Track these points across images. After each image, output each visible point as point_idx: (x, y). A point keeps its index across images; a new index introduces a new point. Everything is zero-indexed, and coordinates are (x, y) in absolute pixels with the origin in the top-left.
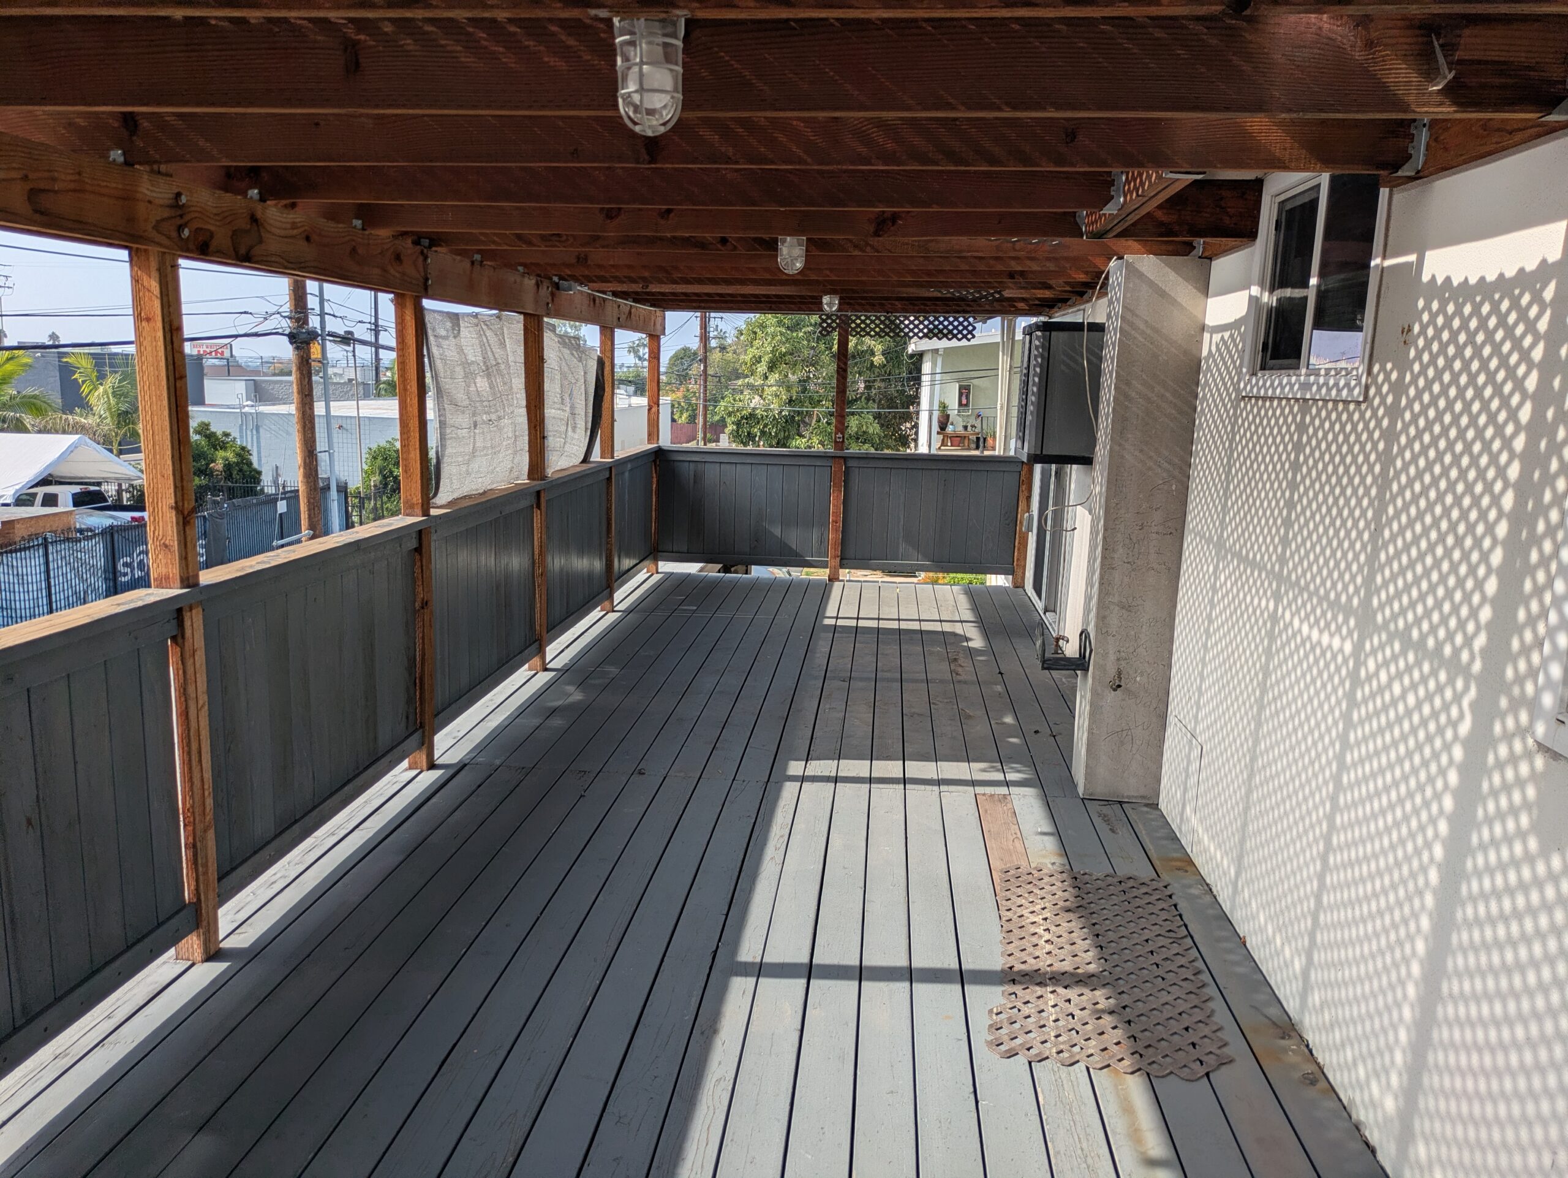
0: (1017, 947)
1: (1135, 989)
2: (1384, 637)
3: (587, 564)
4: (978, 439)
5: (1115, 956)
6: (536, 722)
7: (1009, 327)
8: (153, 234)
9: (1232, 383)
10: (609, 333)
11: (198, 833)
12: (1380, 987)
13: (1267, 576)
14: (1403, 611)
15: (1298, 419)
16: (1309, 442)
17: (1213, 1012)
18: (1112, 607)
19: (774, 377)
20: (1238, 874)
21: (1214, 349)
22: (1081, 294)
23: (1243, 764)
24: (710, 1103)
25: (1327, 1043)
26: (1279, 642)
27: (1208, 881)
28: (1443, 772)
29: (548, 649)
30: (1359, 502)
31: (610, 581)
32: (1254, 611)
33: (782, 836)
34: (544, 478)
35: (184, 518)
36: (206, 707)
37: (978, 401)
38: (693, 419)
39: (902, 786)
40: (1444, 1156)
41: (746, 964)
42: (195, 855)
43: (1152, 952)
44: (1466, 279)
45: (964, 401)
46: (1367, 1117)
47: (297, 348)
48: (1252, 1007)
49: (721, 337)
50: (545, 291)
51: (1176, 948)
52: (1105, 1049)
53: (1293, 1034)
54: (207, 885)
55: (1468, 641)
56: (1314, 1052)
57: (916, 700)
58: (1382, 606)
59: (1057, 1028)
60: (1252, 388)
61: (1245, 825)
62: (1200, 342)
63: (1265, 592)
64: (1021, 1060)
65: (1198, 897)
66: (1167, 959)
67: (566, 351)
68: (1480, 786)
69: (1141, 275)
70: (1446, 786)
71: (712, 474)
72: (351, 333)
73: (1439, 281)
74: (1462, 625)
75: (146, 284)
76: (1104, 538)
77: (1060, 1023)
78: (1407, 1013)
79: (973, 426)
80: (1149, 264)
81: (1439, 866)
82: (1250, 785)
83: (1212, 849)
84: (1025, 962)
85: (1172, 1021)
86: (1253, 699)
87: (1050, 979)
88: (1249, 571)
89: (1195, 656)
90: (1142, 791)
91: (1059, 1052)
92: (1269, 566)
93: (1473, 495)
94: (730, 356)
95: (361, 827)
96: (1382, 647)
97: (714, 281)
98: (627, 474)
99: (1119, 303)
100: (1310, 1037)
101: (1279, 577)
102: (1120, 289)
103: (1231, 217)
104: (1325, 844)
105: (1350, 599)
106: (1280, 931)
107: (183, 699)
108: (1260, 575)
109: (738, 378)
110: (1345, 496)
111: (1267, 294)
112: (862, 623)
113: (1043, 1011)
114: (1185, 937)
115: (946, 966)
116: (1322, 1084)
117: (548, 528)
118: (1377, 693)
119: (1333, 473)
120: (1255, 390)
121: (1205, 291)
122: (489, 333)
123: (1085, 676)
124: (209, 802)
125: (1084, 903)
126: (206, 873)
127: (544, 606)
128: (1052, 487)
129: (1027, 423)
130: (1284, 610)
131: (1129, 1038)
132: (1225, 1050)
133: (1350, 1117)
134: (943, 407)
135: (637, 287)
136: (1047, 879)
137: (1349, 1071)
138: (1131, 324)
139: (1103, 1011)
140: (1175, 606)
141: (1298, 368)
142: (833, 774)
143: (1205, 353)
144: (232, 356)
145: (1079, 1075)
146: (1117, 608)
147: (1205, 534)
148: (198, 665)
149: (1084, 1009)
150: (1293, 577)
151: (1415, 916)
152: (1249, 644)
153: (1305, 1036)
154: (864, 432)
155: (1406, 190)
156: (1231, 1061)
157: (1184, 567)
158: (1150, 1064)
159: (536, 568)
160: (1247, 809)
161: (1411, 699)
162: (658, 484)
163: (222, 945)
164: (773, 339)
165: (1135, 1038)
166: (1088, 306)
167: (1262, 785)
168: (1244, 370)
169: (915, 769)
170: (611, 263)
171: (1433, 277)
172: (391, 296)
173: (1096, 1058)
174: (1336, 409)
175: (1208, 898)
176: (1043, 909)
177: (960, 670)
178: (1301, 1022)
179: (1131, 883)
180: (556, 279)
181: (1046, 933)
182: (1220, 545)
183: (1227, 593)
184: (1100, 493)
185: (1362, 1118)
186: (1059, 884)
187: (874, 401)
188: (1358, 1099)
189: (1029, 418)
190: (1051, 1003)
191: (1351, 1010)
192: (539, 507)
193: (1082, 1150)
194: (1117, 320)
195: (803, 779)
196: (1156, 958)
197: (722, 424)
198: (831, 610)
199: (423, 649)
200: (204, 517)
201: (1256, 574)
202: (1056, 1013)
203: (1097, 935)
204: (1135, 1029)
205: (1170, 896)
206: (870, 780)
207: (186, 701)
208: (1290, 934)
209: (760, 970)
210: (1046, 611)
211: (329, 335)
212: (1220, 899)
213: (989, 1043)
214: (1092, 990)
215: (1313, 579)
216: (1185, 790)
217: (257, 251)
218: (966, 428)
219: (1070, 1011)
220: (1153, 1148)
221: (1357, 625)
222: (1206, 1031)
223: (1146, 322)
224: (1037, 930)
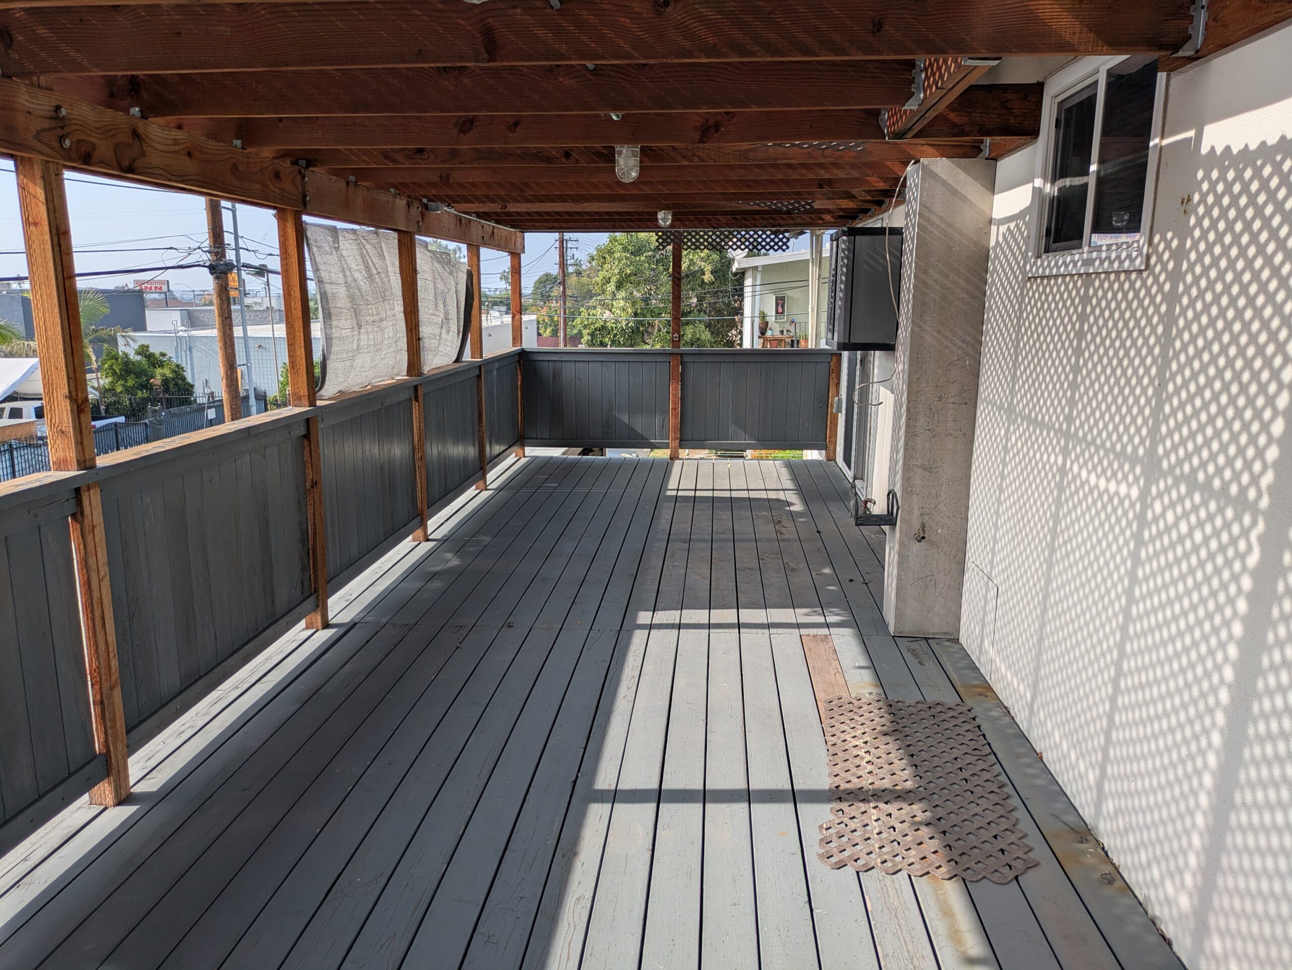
0: (841, 769)
1: (948, 803)
2: (1170, 481)
3: (462, 451)
4: (792, 341)
5: (928, 773)
6: (419, 585)
7: (817, 241)
8: (34, 143)
9: (1019, 267)
10: (475, 249)
11: (105, 691)
12: (1173, 796)
13: (1055, 435)
14: (1188, 457)
15: (1082, 292)
16: (1093, 311)
17: (1018, 820)
18: (916, 469)
19: (622, 294)
20: (1034, 697)
21: (1001, 239)
22: (880, 203)
23: (1036, 601)
24: (571, 921)
25: (1122, 847)
26: (1068, 492)
27: (1006, 704)
28: (1231, 601)
29: (429, 522)
30: (1143, 361)
31: (482, 465)
32: (1044, 467)
33: (633, 677)
34: (420, 374)
35: (78, 407)
36: (108, 578)
37: (792, 309)
38: (555, 333)
39: (737, 630)
40: (1240, 950)
41: (602, 791)
42: (103, 711)
43: (961, 769)
44: (1246, 146)
45: (780, 310)
46: (1162, 913)
47: (217, 278)
48: (1051, 814)
49: (577, 264)
50: (415, 211)
51: (981, 765)
52: (925, 858)
53: (1089, 838)
54: (116, 738)
55: (1255, 480)
56: (1109, 854)
57: (746, 557)
58: (1167, 454)
59: (881, 840)
60: (1038, 269)
61: (1039, 655)
62: (988, 234)
63: (1054, 449)
64: (850, 870)
65: (999, 719)
66: (974, 774)
67: (437, 265)
68: (1270, 613)
69: (935, 176)
70: (1235, 613)
71: (568, 371)
72: (265, 266)
73: (1219, 151)
74: (1248, 465)
75: (31, 191)
76: (908, 409)
77: (883, 836)
78: (1200, 820)
79: (788, 331)
80: (942, 166)
81: (1230, 687)
82: (1043, 619)
83: (1009, 676)
84: (849, 782)
85: (981, 830)
86: (1044, 544)
87: (872, 796)
88: (1038, 432)
89: (990, 509)
90: (945, 629)
91: (883, 863)
92: (1057, 426)
93: (1257, 344)
94: (584, 280)
95: (262, 681)
96: (1168, 490)
97: (562, 199)
98: (495, 372)
99: (916, 201)
100: (1105, 841)
101: (1067, 435)
102: (917, 190)
103: (1015, 117)
104: (1116, 670)
105: (1135, 449)
106: (1075, 746)
107: (85, 571)
108: (1048, 434)
109: (591, 297)
110: (1129, 357)
111: (1049, 185)
112: (698, 494)
113: (867, 825)
114: (990, 754)
115: (779, 787)
116: (1118, 883)
117: (425, 418)
118: (1164, 532)
119: (1117, 338)
120: (1040, 270)
121: (991, 186)
122: (368, 246)
123: (893, 530)
124: (115, 663)
125: (899, 727)
126: (114, 727)
127: (425, 485)
128: (858, 373)
129: (837, 316)
130: (1072, 463)
131: (944, 847)
132: (1030, 854)
133: (1146, 913)
134: (763, 316)
135: (496, 207)
136: (865, 707)
137: (1144, 871)
138: (928, 220)
139: (920, 823)
140: (970, 467)
141: (1080, 247)
142: (677, 622)
143: (992, 243)
144: (169, 291)
145: (902, 883)
146: (920, 470)
147: (996, 402)
148: (97, 539)
149: (904, 821)
150: (1081, 433)
151: (1206, 732)
152: (1040, 496)
153: (1101, 840)
154: (698, 339)
155: (1183, 72)
156: (1036, 865)
157: (978, 432)
158: (965, 870)
159: (416, 452)
160: (1041, 640)
161: (1198, 536)
162: (522, 382)
163: (132, 790)
164: (619, 262)
165: (950, 847)
166: (886, 215)
167: (1054, 619)
168: (1030, 254)
169: (748, 615)
170: (470, 180)
171: (1213, 148)
172: (273, 212)
173: (916, 866)
174: (1119, 279)
175: (1007, 719)
176: (864, 733)
177: (783, 530)
178: (1097, 827)
179: (939, 708)
180: (425, 201)
181: (867, 755)
182: (1011, 410)
183: (1018, 452)
184: (903, 370)
185: (1158, 913)
186: (876, 711)
187: (705, 313)
188: (1153, 896)
189: (838, 311)
190: (874, 818)
191: (1144, 818)
192: (417, 399)
193: (908, 951)
194: (915, 216)
195: (651, 627)
196: (965, 774)
197: (580, 335)
198: (673, 484)
199: (315, 523)
200: (146, 424)
201: (1045, 433)
202: (879, 826)
203: (912, 756)
204: (950, 838)
205: (974, 719)
206: (709, 626)
207: (87, 572)
208: (1084, 750)
209: (615, 796)
210: (855, 478)
211: (243, 266)
212: (1018, 720)
213: (821, 856)
214: (910, 805)
215: (1100, 433)
216: (983, 626)
217: (139, 163)
218: (782, 332)
219: (891, 824)
220: (972, 947)
221: (1143, 472)
222: (1013, 838)
223: (941, 217)
224: (859, 753)
